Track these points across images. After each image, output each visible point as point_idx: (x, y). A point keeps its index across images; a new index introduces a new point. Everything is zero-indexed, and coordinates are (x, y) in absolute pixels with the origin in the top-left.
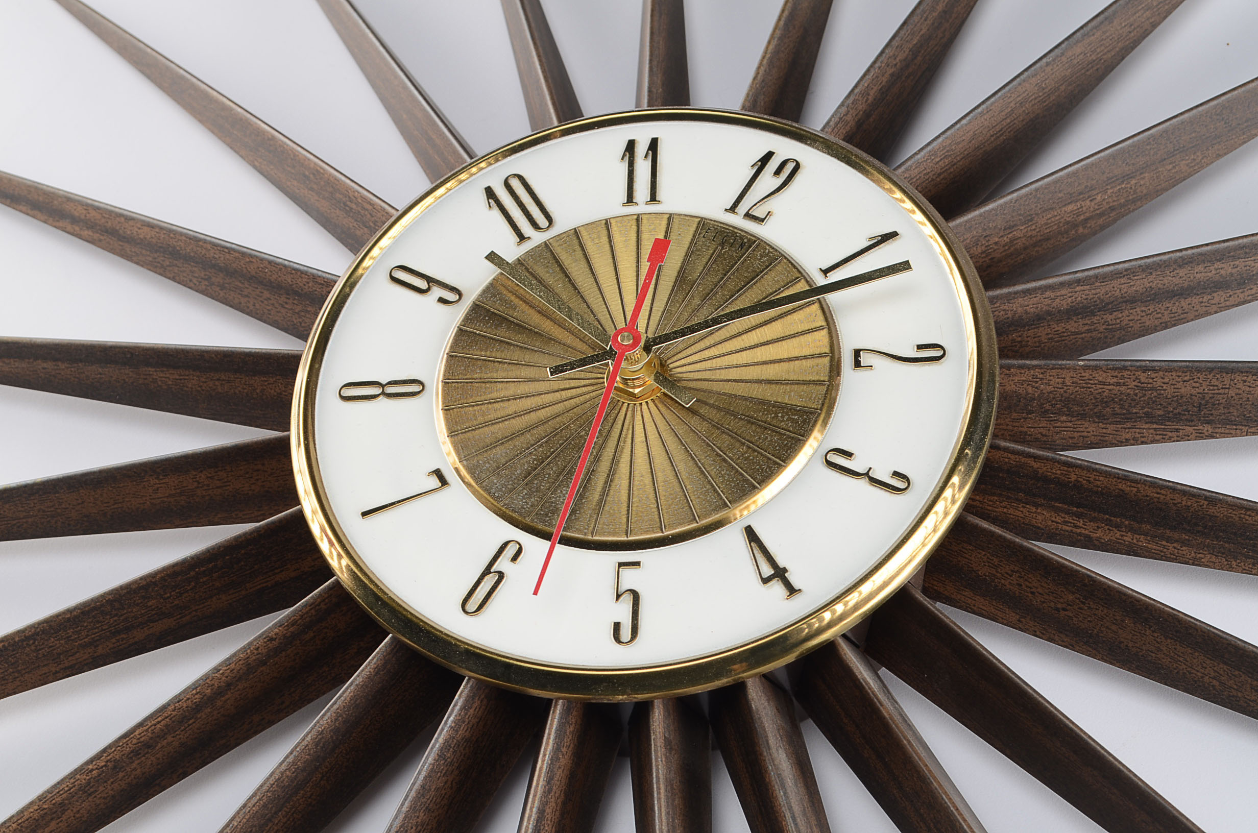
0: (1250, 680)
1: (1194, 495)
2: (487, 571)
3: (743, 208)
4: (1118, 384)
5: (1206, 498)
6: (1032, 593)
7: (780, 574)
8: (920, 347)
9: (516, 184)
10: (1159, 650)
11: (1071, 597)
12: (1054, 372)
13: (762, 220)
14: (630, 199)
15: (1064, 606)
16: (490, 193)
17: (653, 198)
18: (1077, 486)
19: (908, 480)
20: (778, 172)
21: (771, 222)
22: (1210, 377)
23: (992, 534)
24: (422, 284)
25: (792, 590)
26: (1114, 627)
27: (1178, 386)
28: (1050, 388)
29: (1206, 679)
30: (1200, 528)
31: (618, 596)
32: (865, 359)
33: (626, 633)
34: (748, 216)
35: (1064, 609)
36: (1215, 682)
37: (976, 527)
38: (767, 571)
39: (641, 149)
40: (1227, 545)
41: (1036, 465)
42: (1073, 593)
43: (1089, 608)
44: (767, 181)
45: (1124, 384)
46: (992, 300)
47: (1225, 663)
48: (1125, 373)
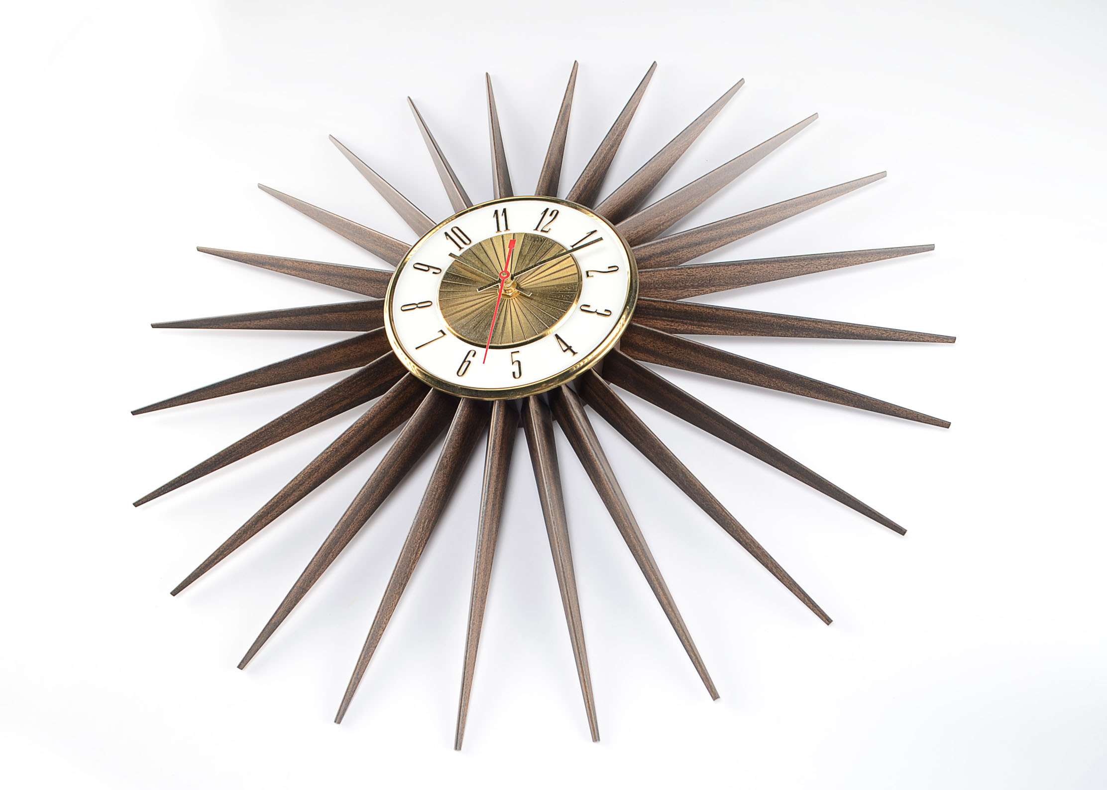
0: (736, 367)
1: (710, 308)
2: (464, 361)
3: (540, 228)
4: (680, 275)
5: (715, 308)
6: (659, 348)
7: (569, 348)
8: (609, 267)
9: (456, 230)
10: (704, 362)
11: (672, 347)
12: (658, 273)
13: (548, 232)
14: (498, 230)
15: (670, 351)
16: (446, 234)
17: (507, 229)
18: (670, 310)
19: (610, 312)
20: (551, 215)
21: (550, 232)
22: (712, 269)
23: (642, 328)
24: (426, 268)
25: (574, 353)
26: (688, 356)
27: (702, 273)
28: (657, 279)
29: (722, 370)
30: (714, 320)
31: (513, 363)
32: (590, 274)
33: (517, 375)
34: (542, 231)
35: (671, 353)
36: (725, 371)
37: (636, 326)
38: (565, 348)
39: (500, 213)
40: (724, 325)
41: (654, 304)
42: (672, 346)
43: (679, 350)
44: (548, 218)
45: (683, 275)
46: (633, 250)
47: (727, 363)
48: (683, 270)
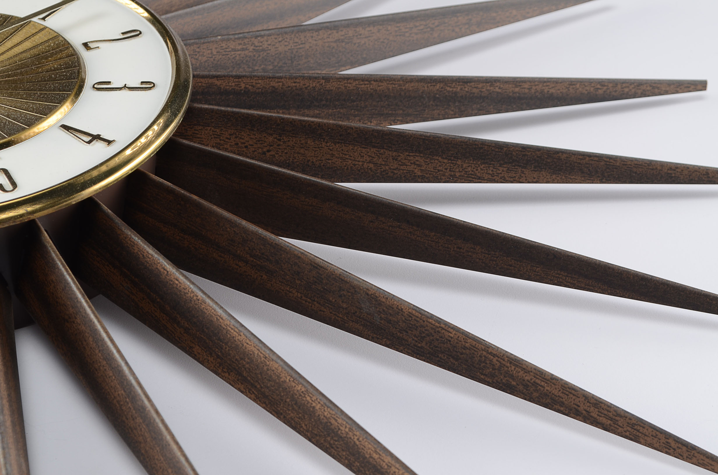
4: (243, 50)
7: (97, 137)
8: (123, 33)
11: (271, 139)
12: (205, 46)
18: (247, 92)
19: (152, 83)
22: (293, 36)
23: (212, 110)
25: (109, 142)
26: (302, 151)
27: (277, 45)
28: (204, 59)
29: (366, 165)
30: (324, 102)
32: (91, 45)
33: (9, 187)
35: (269, 151)
36: (371, 165)
37: (201, 109)
38: (88, 139)
41: (218, 83)
45: (246, 49)
47: (374, 147)
48: (246, 41)
